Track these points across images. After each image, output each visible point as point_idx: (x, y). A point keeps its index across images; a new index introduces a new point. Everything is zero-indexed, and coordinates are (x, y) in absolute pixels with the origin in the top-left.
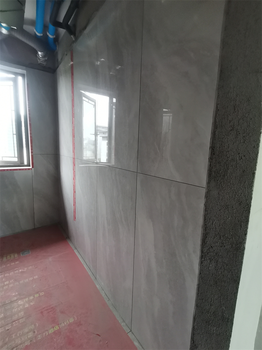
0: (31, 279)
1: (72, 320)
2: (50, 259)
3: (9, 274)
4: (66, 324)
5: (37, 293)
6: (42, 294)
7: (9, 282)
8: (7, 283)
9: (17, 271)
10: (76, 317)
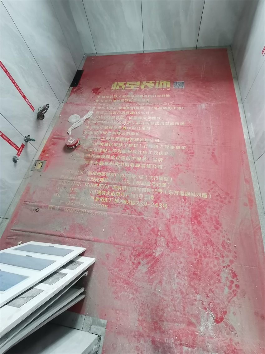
0: (177, 123)
1: (205, 196)
2: (204, 106)
3: (158, 108)
4: (197, 196)
5: (180, 144)
6: (184, 149)
7: (156, 118)
8: (154, 118)
9: (165, 108)
10: (210, 195)
